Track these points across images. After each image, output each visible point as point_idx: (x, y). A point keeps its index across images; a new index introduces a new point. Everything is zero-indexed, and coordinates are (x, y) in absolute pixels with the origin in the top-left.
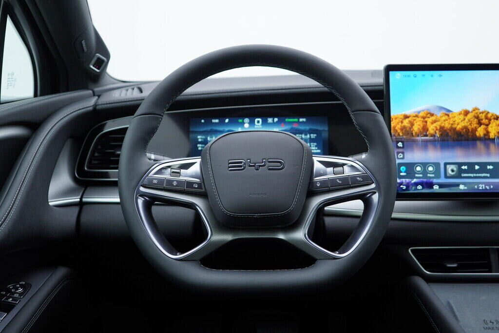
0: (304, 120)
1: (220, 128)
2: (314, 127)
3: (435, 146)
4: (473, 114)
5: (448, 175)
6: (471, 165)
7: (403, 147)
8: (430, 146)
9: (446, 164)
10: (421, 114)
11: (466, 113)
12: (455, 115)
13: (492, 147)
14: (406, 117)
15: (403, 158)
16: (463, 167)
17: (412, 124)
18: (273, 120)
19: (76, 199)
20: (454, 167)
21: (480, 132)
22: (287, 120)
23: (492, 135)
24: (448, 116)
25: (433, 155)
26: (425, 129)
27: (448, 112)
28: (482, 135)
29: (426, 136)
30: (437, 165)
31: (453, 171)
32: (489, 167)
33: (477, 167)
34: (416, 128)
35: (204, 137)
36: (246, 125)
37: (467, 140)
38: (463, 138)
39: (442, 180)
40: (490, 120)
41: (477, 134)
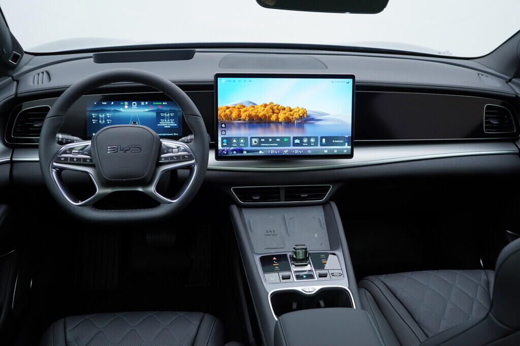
0: (166, 103)
1: (108, 109)
2: (173, 109)
3: (245, 127)
4: (270, 106)
5: (253, 145)
6: (267, 139)
7: (225, 128)
8: (242, 127)
9: (251, 138)
10: (237, 106)
11: (265, 106)
12: (258, 107)
13: (280, 127)
14: (228, 108)
15: (225, 134)
16: (262, 140)
17: (231, 113)
18: (145, 104)
19: (8, 159)
20: (256, 140)
21: (273, 118)
22: (154, 103)
23: (280, 120)
24: (254, 107)
25: (244, 132)
26: (239, 116)
27: (254, 105)
28: (274, 120)
29: (240, 120)
30: (246, 139)
31: (255, 142)
32: (277, 140)
33: (270, 140)
34: (234, 115)
35: (96, 115)
36: (126, 107)
37: (265, 123)
38: (263, 122)
39: (249, 148)
40: (280, 110)
41: (272, 119)
